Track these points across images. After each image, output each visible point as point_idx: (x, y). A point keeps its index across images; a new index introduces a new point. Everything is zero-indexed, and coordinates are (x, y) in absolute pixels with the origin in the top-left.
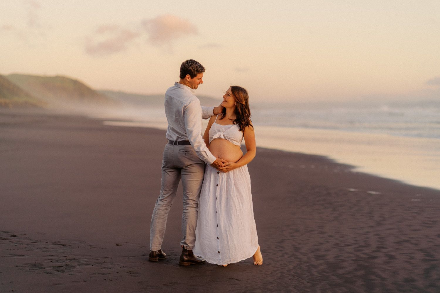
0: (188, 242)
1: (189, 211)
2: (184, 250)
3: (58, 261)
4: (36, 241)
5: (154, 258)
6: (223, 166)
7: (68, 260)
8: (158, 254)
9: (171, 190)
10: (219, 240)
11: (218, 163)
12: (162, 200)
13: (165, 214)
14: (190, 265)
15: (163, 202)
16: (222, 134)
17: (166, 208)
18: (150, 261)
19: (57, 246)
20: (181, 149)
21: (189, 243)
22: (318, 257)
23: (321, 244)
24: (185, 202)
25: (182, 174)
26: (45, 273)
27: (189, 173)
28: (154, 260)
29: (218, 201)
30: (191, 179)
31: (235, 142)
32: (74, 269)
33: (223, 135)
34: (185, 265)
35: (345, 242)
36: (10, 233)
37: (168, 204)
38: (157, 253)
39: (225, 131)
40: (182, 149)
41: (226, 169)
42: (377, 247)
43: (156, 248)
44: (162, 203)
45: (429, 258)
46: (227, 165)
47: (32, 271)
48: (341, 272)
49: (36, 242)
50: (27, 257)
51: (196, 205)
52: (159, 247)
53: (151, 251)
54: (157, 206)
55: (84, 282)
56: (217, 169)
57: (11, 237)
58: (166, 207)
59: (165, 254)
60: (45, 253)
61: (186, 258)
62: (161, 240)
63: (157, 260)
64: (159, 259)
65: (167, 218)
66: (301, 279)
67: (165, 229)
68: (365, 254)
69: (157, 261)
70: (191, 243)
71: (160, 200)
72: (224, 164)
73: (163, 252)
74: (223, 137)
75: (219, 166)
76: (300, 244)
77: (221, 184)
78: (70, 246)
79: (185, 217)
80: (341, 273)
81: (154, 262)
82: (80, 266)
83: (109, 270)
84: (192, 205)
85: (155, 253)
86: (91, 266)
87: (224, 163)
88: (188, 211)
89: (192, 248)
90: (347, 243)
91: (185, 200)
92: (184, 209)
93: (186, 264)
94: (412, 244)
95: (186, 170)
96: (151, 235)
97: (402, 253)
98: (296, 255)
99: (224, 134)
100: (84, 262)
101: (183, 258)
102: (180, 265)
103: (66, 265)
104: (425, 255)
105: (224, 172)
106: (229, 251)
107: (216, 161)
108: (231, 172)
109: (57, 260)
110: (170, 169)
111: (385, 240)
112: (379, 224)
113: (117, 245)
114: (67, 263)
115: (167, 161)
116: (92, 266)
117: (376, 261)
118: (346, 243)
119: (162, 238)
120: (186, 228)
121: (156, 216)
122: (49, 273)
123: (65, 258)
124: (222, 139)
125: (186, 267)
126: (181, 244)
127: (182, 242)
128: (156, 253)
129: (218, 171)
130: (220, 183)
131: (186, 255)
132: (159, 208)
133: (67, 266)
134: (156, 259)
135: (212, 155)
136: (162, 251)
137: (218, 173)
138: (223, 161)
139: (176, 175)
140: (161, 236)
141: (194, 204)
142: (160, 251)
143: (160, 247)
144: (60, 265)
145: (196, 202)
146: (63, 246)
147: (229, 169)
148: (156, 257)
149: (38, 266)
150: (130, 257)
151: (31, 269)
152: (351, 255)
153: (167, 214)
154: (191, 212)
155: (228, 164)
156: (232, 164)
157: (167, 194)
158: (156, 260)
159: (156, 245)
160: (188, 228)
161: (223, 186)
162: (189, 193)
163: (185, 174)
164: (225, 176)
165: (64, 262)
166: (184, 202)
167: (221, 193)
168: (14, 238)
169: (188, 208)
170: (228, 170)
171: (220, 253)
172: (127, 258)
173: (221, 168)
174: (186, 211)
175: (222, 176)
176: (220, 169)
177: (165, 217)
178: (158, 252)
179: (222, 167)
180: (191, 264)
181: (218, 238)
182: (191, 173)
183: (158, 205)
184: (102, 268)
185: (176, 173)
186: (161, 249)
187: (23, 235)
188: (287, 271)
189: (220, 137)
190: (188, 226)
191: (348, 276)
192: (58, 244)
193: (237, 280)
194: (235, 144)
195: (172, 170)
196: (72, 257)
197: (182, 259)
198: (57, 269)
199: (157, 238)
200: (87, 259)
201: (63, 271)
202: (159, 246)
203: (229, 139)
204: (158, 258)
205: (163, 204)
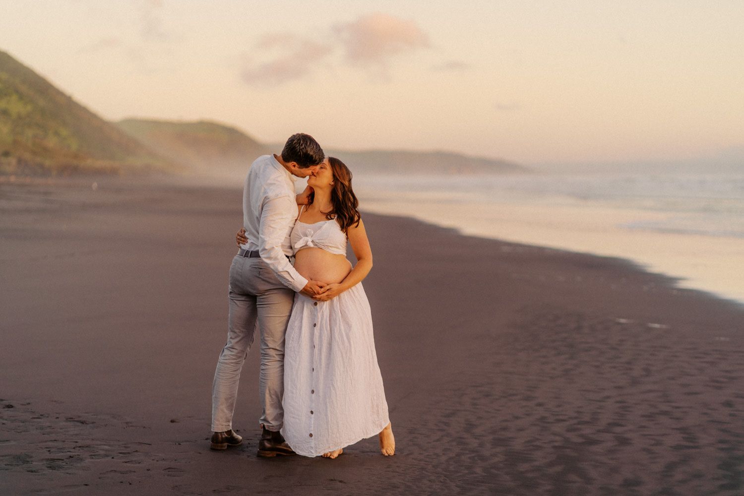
0: (269, 419)
1: (269, 367)
2: (266, 432)
3: (60, 450)
4: (41, 415)
5: (220, 445)
6: (320, 292)
7: (78, 448)
8: (226, 437)
9: (243, 332)
10: (313, 415)
11: (312, 289)
12: (231, 349)
13: (235, 371)
14: (275, 455)
15: (232, 351)
16: (309, 239)
17: (235, 361)
18: (213, 449)
19: (72, 423)
20: (252, 264)
21: (272, 420)
22: (498, 442)
23: (517, 418)
24: (264, 352)
25: (258, 306)
26: (29, 471)
27: (268, 305)
28: (219, 448)
29: (316, 350)
30: (271, 315)
31: (333, 249)
32: (79, 465)
33: (312, 241)
34: (267, 455)
35: (557, 415)
36: (4, 401)
37: (239, 355)
38: (224, 436)
39: (314, 234)
40: (254, 264)
41: (327, 296)
42: (609, 424)
43: (220, 427)
44: (230, 353)
45: (687, 444)
46: (328, 290)
47: (9, 467)
48: (523, 467)
49: (41, 417)
50: (13, 443)
51: (281, 356)
52: (226, 426)
53: (214, 433)
54: (223, 358)
55: (85, 486)
56: (312, 298)
57: (4, 408)
58: (236, 359)
59: (240, 437)
60: (47, 436)
61: (267, 445)
62: (230, 415)
63: (226, 447)
64: (228, 446)
65: (238, 377)
66: (448, 481)
67: (236, 395)
68: (582, 436)
69: (223, 450)
70: (275, 419)
71: (228, 349)
72: (322, 290)
73: (235, 434)
74: (311, 245)
75: (315, 292)
76: (480, 418)
77: (321, 322)
78: (93, 423)
79: (264, 378)
80: (523, 470)
81: (220, 450)
82: (93, 458)
83: (138, 465)
84: (274, 357)
85: (220, 436)
86: (109, 459)
87: (321, 287)
88: (267, 367)
89: (278, 427)
90: (561, 417)
91: (263, 349)
92: (262, 364)
93: (270, 454)
94: (671, 418)
95: (262, 300)
96: (213, 405)
97: (645, 435)
98: (463, 438)
99: (313, 238)
100: (102, 452)
101: (264, 444)
102: (259, 456)
103: (70, 457)
104: (683, 438)
105: (324, 301)
106: (328, 432)
107: (309, 286)
108: (335, 299)
109: (58, 449)
110: (240, 296)
111: (629, 411)
112: (635, 382)
113: (172, 421)
114: (71, 454)
115: (235, 284)
116: (113, 458)
117: (595, 448)
118: (557, 417)
119: (232, 410)
120: (264, 394)
121: (221, 374)
122: (35, 472)
123: (74, 445)
124: (310, 248)
125: (270, 459)
126: (261, 422)
127: (262, 418)
128: (222, 437)
129: (315, 301)
130: (320, 320)
131: (268, 440)
132: (226, 361)
133: (71, 459)
134: (222, 446)
135: (300, 277)
136: (233, 431)
137: (316, 304)
138: (320, 284)
139: (248, 307)
140: (230, 407)
141: (277, 355)
142: (229, 432)
143: (229, 425)
144: (60, 458)
145: (282, 353)
146: (80, 424)
147: (330, 295)
148: (222, 442)
149: (22, 460)
150: (182, 442)
151: (8, 465)
152: (558, 438)
153: (239, 371)
154: (272, 367)
155: (328, 287)
156: (335, 287)
157: (236, 337)
158: (222, 448)
159: (221, 422)
160: (267, 396)
161: (324, 324)
162: (268, 337)
163: (262, 306)
164: (326, 307)
165: (70, 451)
166: (262, 353)
167: (320, 337)
168: (8, 410)
169: (267, 362)
170: (329, 297)
171: (313, 437)
172: (177, 444)
173: (318, 296)
174: (263, 367)
175: (321, 308)
176: (316, 298)
177: (234, 375)
178: (225, 433)
179: (319, 294)
180: (278, 455)
181: (312, 412)
182: (271, 305)
183: (224, 356)
184: (126, 462)
185: (248, 303)
186: (231, 428)
187: (25, 405)
188: (433, 466)
189: (306, 245)
190: (267, 392)
191: (530, 475)
192: (75, 421)
193: (341, 482)
194: (334, 253)
195: (243, 299)
196: (88, 442)
197: (263, 448)
198: (53, 464)
199: (222, 410)
200: (109, 446)
201: (60, 467)
202: (226, 424)
203: (323, 246)
204: (226, 444)
205: (233, 355)
